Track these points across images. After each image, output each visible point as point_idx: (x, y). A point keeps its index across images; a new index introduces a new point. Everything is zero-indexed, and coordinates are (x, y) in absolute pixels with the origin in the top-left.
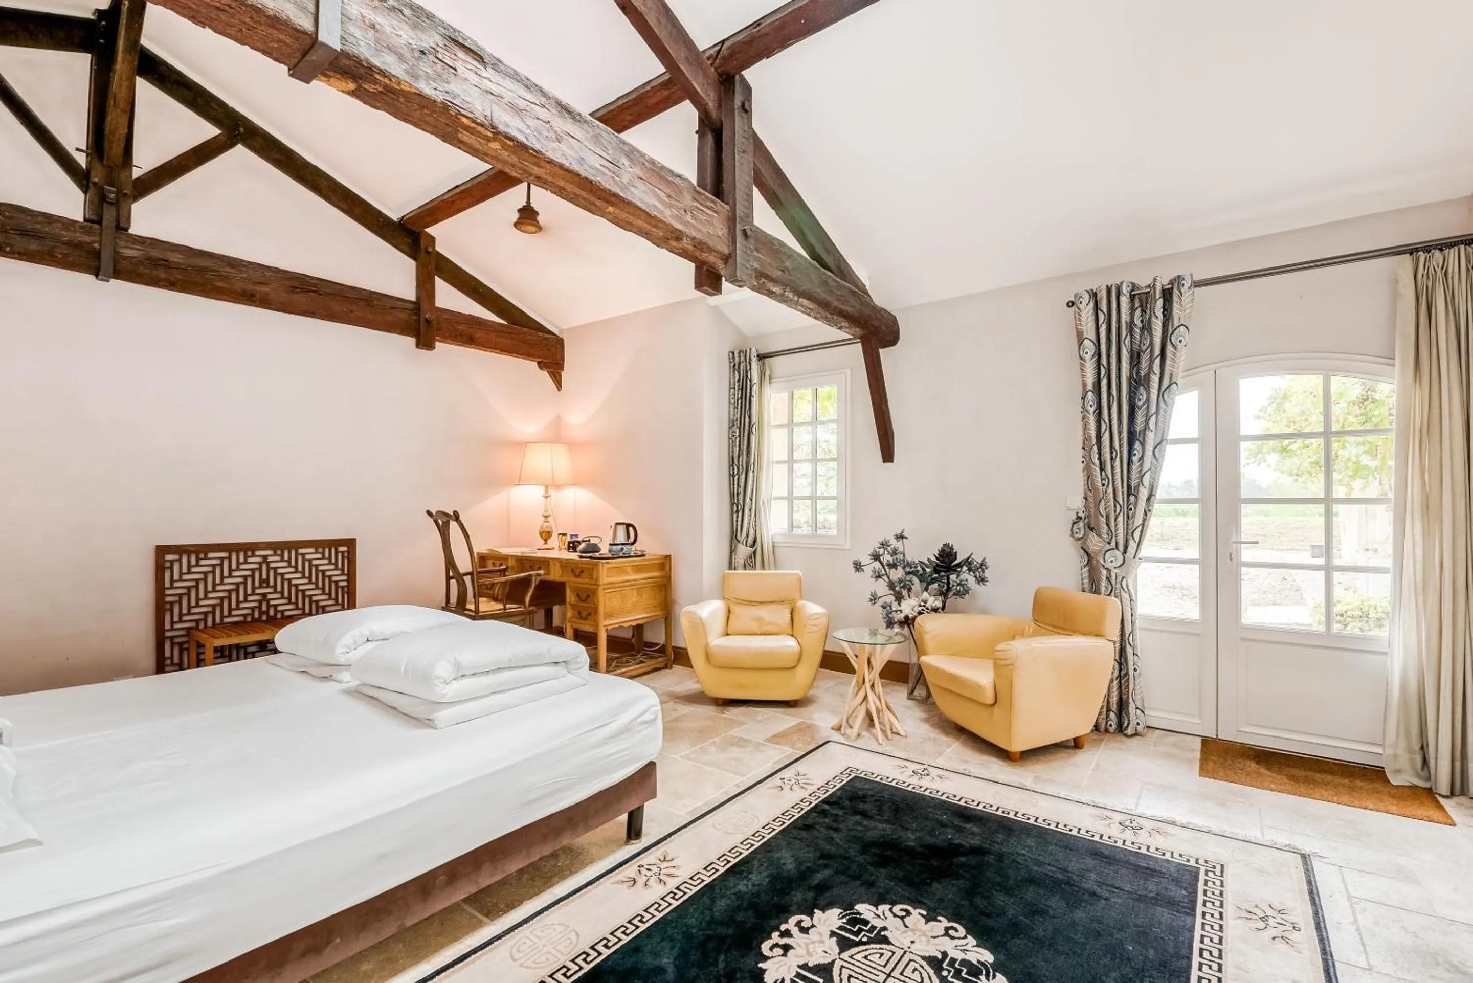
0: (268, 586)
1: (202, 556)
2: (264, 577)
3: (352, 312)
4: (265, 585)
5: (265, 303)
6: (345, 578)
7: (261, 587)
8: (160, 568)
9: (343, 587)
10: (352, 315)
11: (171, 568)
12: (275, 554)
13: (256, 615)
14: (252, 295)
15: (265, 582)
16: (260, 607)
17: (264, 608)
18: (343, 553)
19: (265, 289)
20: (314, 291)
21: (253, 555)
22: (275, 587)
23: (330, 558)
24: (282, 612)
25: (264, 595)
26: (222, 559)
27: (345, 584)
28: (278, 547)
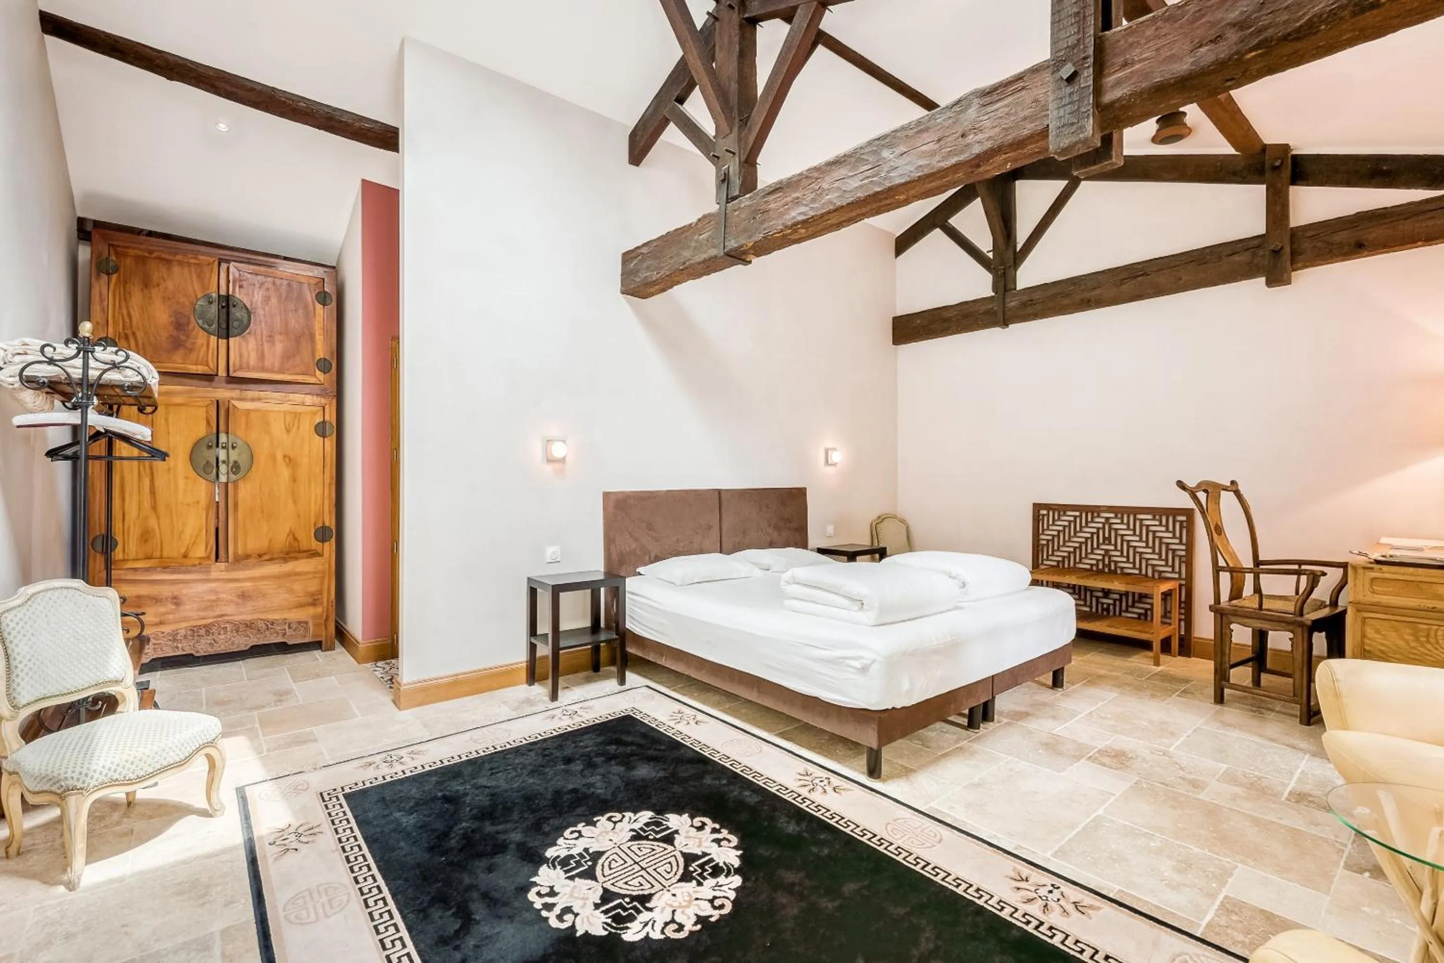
0: (1110, 544)
1: (1062, 513)
2: (1107, 535)
3: (1180, 279)
4: (1107, 542)
5: (1099, 303)
6: (1183, 547)
7: (1104, 543)
8: (1037, 519)
9: (1181, 557)
10: (1181, 282)
11: (1043, 520)
12: (1116, 517)
13: (1101, 567)
14: (1089, 301)
15: (1107, 540)
16: (1103, 560)
17: (1107, 562)
18: (1181, 522)
19: (1097, 292)
20: (1142, 275)
21: (1099, 516)
22: (1116, 545)
23: (1167, 526)
24: (1122, 568)
25: (1107, 551)
26: (1075, 517)
27: (1183, 553)
28: (1119, 511)
